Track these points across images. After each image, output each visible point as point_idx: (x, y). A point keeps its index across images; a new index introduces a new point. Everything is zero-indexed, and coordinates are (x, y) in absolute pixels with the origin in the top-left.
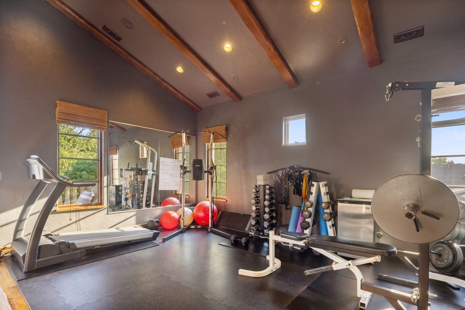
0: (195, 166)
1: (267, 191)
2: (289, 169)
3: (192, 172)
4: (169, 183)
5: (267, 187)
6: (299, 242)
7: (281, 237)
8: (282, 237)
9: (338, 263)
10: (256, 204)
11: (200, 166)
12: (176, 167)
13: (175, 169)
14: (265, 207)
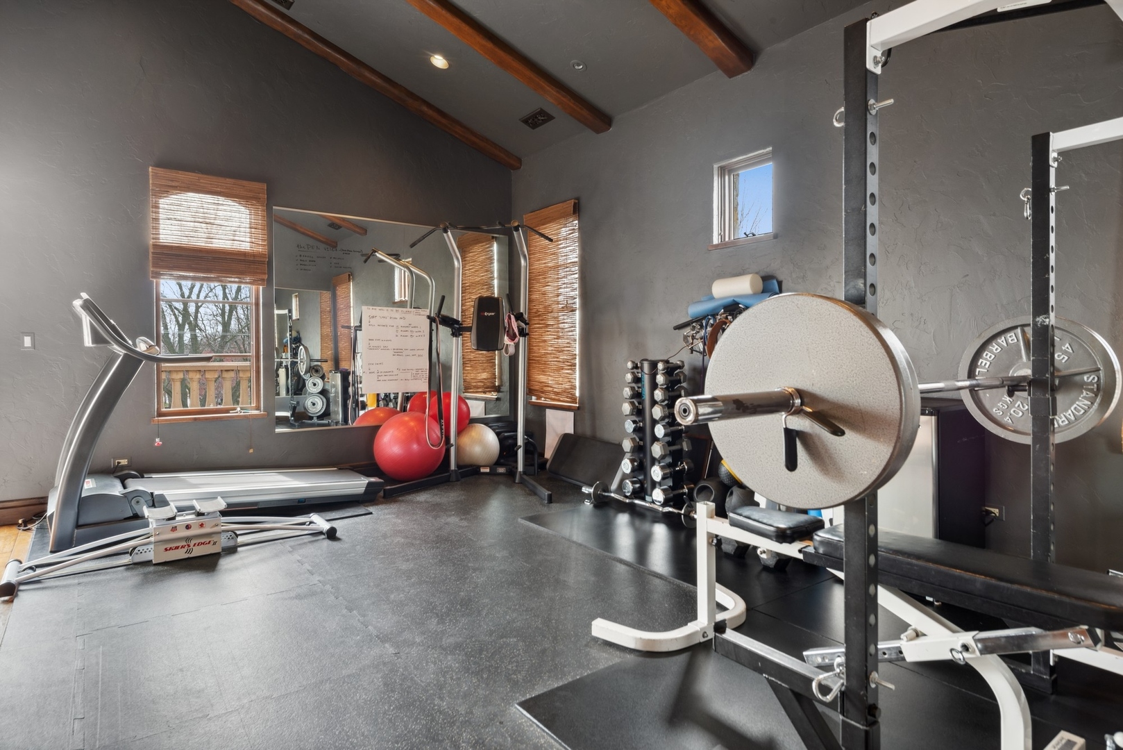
0: (482, 314)
1: (660, 379)
2: (725, 315)
3: (474, 330)
4: (390, 374)
5: (660, 366)
6: (785, 545)
7: (731, 525)
8: (734, 524)
9: (925, 635)
10: (632, 415)
11: (493, 314)
12: (413, 329)
13: (409, 334)
14: (654, 422)
